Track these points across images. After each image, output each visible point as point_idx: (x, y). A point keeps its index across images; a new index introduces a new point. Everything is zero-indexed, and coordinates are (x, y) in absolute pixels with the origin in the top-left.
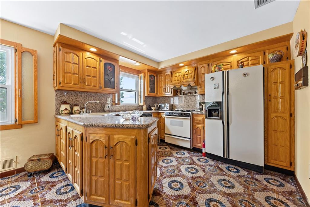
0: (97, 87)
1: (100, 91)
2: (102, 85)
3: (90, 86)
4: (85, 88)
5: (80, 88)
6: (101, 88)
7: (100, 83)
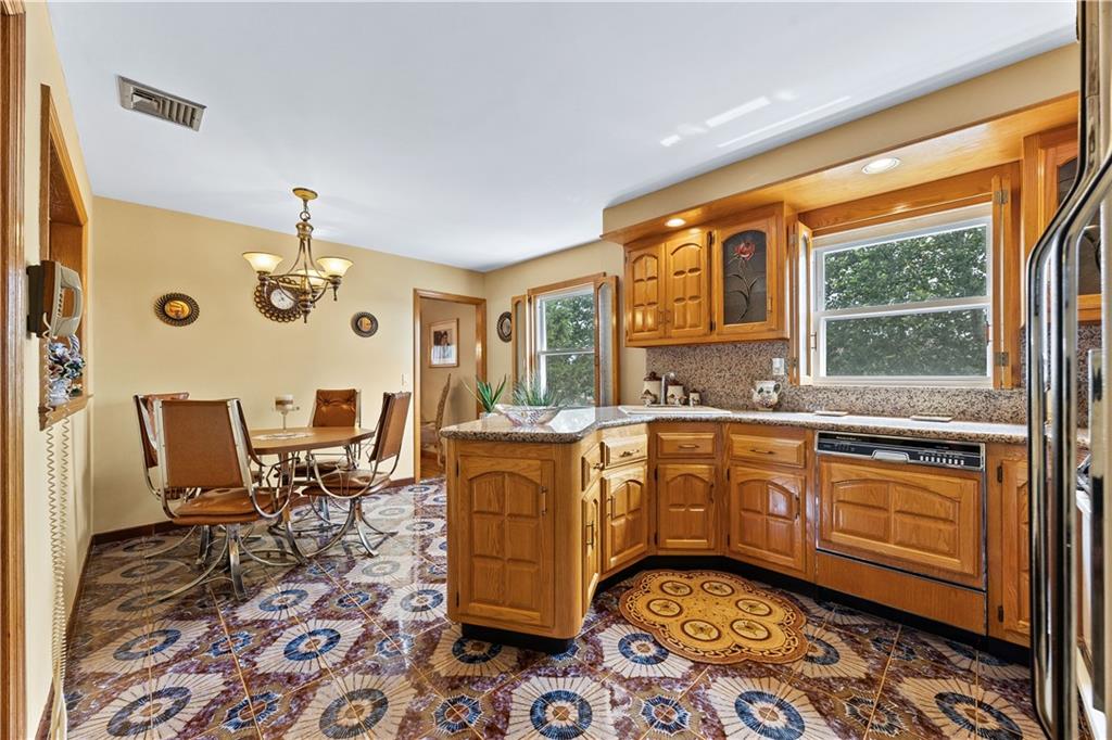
0: (703, 328)
1: (714, 338)
2: (718, 317)
3: (683, 328)
4: (670, 337)
5: (661, 338)
6: (712, 327)
7: (711, 314)
